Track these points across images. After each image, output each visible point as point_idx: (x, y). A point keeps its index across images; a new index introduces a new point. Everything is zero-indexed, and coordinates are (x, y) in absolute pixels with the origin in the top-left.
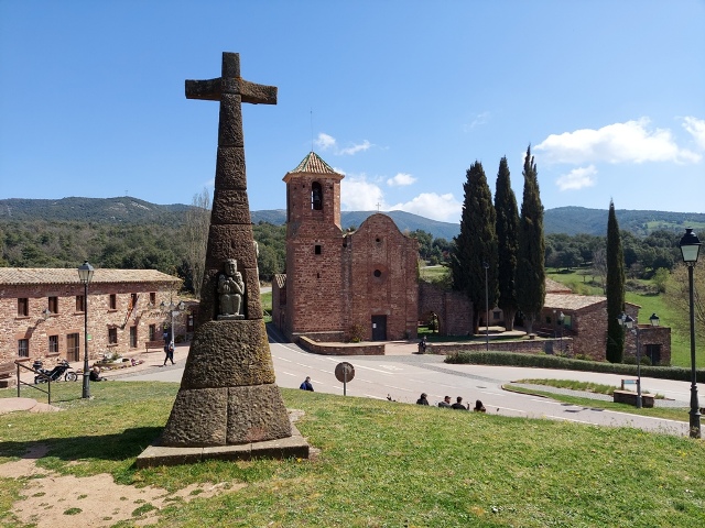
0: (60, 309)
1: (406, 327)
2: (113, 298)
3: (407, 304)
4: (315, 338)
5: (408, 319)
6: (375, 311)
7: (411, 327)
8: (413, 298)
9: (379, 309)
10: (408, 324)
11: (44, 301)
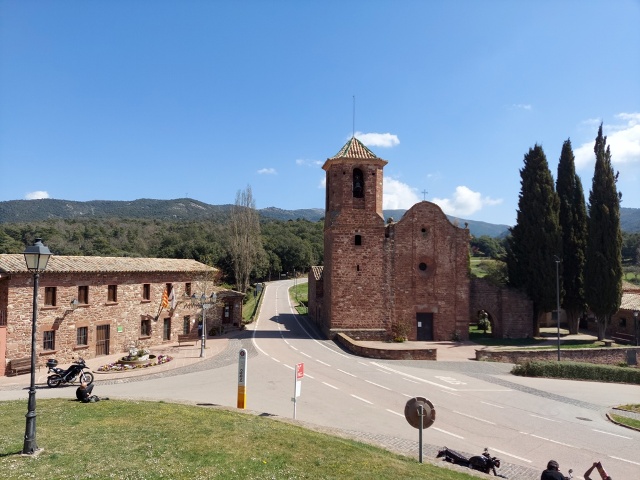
0: (91, 299)
1: (456, 327)
2: (147, 288)
3: (457, 301)
4: (354, 335)
5: (458, 318)
6: (421, 308)
7: (461, 328)
8: (463, 294)
9: (425, 306)
10: (458, 324)
11: (74, 290)
